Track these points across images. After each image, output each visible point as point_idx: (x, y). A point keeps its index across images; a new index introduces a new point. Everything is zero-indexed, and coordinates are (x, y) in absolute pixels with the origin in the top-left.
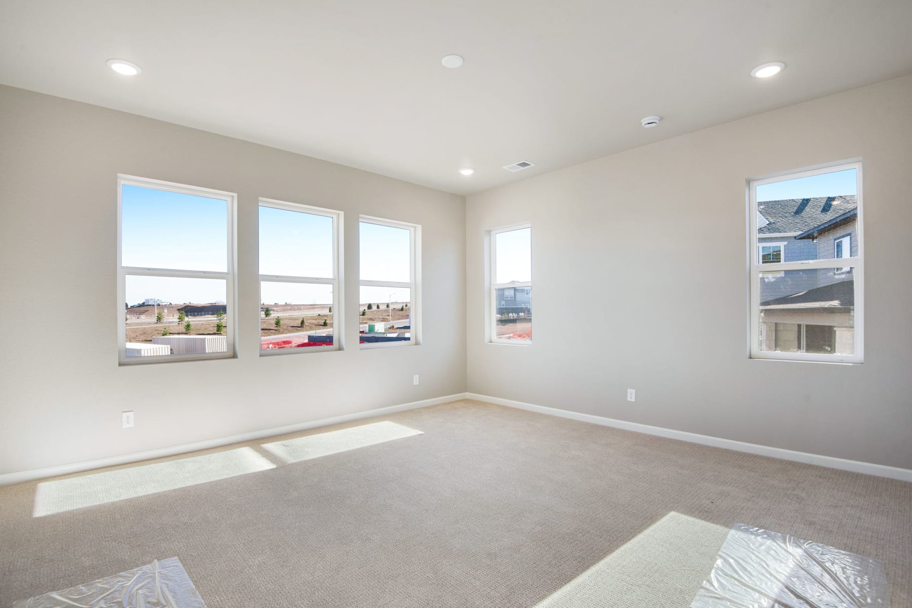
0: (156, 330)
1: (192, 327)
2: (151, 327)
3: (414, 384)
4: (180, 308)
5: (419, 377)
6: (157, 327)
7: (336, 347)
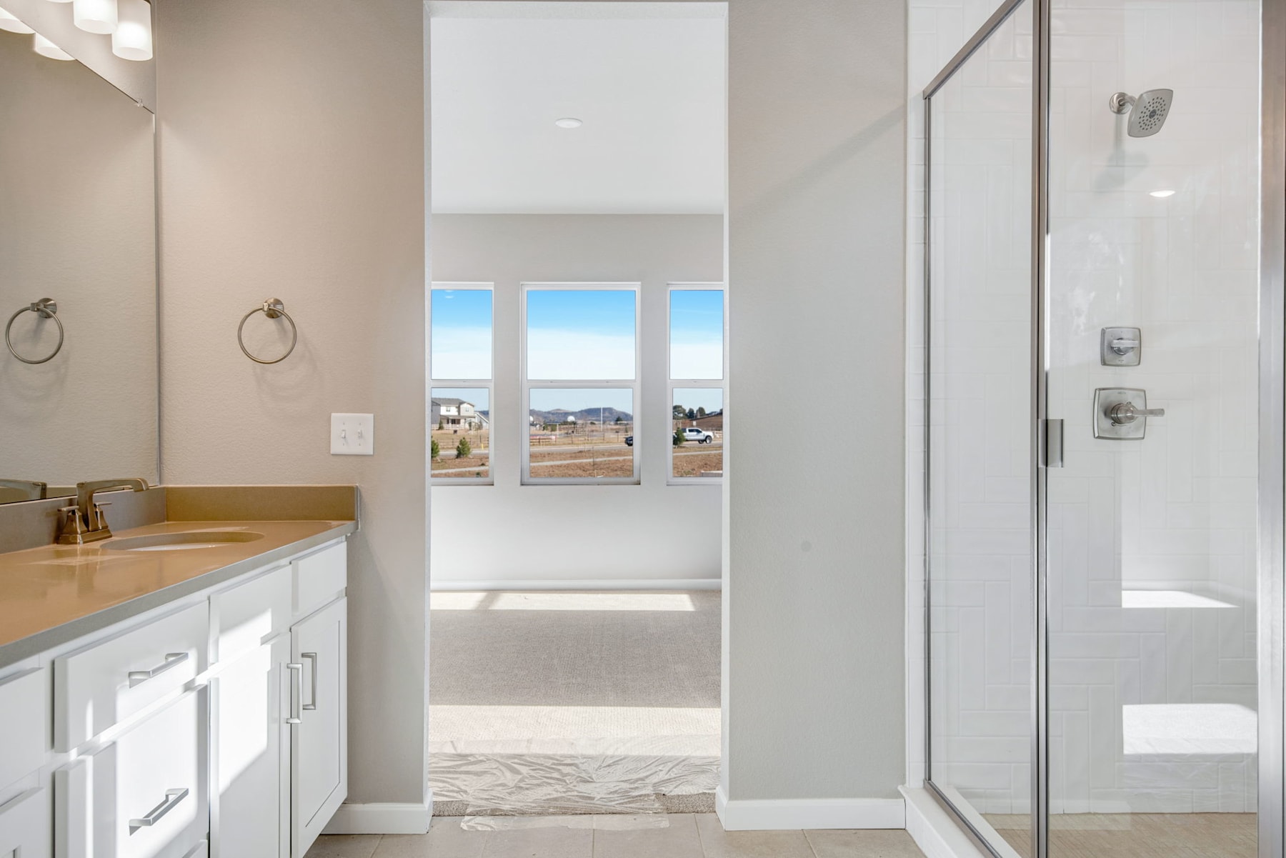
7: (635, 478)
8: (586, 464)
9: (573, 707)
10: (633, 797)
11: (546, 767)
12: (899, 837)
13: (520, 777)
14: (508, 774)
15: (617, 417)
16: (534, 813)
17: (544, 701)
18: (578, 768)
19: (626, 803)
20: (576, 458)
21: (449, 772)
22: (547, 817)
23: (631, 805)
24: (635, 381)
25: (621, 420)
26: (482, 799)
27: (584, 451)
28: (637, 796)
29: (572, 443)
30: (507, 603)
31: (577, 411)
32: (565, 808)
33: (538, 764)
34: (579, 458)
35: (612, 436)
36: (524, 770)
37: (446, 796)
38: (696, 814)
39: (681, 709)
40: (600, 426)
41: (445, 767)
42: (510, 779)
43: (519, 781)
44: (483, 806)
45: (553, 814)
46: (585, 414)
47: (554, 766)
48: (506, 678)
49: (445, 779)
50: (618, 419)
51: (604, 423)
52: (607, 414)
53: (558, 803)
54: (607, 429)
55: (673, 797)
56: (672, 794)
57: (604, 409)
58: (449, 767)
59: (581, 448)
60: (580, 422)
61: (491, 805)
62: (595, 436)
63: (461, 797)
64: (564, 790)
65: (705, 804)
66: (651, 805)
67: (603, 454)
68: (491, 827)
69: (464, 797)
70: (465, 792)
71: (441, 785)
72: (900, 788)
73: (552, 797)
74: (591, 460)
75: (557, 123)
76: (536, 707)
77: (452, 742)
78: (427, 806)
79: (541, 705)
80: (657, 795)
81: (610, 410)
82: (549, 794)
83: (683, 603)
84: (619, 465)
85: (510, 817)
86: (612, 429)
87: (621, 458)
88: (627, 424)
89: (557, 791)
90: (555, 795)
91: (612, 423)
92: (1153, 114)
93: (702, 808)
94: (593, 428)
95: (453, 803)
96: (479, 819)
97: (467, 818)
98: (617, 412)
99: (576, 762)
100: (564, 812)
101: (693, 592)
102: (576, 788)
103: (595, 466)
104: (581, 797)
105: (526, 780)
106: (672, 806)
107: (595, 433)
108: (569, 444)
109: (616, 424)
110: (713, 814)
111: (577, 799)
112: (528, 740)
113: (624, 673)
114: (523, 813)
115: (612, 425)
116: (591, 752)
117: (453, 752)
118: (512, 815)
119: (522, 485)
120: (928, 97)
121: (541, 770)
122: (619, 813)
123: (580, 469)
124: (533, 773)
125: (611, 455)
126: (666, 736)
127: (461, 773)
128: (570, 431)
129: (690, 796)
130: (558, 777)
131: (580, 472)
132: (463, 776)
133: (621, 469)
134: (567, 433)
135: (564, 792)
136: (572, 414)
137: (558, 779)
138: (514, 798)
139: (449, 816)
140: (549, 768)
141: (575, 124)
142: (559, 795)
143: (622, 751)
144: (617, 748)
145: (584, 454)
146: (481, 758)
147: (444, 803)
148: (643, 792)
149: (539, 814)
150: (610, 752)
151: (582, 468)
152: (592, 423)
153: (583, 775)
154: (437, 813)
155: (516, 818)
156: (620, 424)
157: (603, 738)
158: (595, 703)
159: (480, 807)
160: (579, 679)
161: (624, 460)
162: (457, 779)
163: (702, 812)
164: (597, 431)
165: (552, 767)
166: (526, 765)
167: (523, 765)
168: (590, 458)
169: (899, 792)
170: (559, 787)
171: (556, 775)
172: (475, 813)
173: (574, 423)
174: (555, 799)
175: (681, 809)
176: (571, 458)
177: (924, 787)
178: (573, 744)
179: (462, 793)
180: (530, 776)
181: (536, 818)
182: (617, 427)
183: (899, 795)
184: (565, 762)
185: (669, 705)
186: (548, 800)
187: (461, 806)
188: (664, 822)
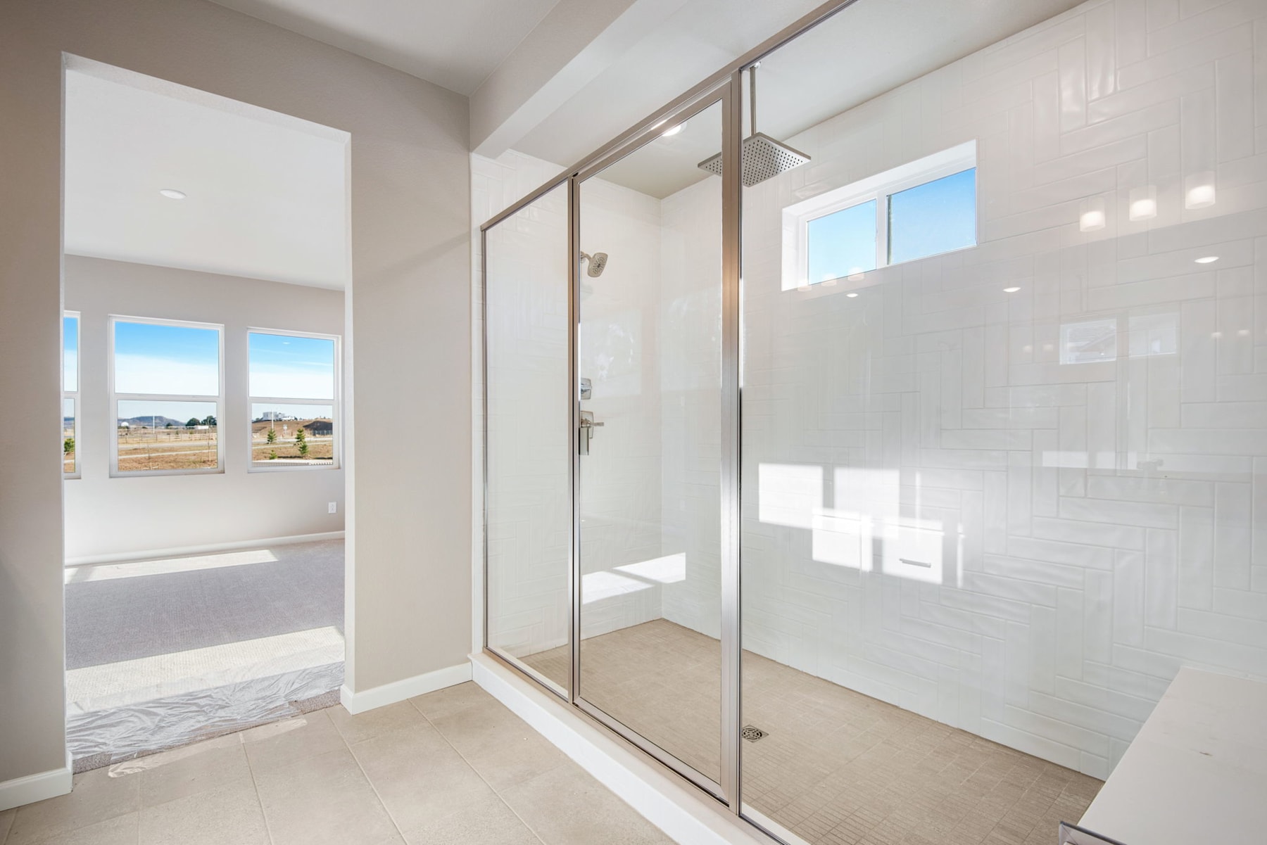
0: (263, 453)
1: (309, 449)
2: (258, 449)
3: (329, 512)
4: (307, 424)
5: (337, 505)
6: (265, 449)
7: (220, 469)
8: (141, 458)
9: (193, 651)
10: (271, 710)
11: (182, 704)
12: (470, 687)
13: (159, 718)
14: (144, 718)
15: (167, 423)
16: (183, 745)
17: (163, 649)
18: (212, 698)
19: (266, 715)
20: (131, 454)
21: (80, 731)
22: (195, 745)
23: (270, 716)
24: (218, 397)
25: (171, 425)
26: (125, 746)
27: (139, 449)
28: (273, 708)
29: (127, 443)
30: (100, 574)
31: (130, 418)
32: (211, 733)
33: (174, 703)
34: (135, 454)
35: (165, 437)
36: (161, 711)
37: (84, 752)
38: (326, 709)
39: (289, 635)
40: (150, 430)
41: (75, 727)
42: (149, 722)
43: (159, 722)
44: (128, 752)
45: (201, 741)
46: (138, 421)
47: (189, 702)
48: (118, 637)
49: (78, 738)
50: (168, 425)
51: (156, 427)
52: (158, 421)
53: (203, 731)
54: (159, 432)
55: (304, 701)
56: (303, 699)
57: (156, 417)
58: (79, 726)
59: (136, 446)
60: (132, 427)
61: (136, 749)
62: (148, 437)
63: (101, 750)
64: (206, 719)
65: (333, 698)
66: (287, 711)
67: (156, 450)
68: (141, 768)
69: (105, 748)
70: (104, 744)
71: (76, 744)
72: (469, 656)
73: (196, 727)
74: (147, 455)
75: (162, 192)
76: (157, 657)
77: (76, 703)
78: (69, 767)
79: (161, 654)
80: (290, 703)
81: (161, 418)
82: (193, 726)
83: (266, 557)
84: (172, 459)
85: (158, 755)
86: (163, 432)
87: (174, 453)
88: (177, 428)
89: (199, 722)
90: (199, 725)
91: (163, 427)
92: (599, 266)
93: (330, 703)
94: (146, 431)
95: (94, 757)
96: (126, 764)
97: (112, 767)
98: (167, 419)
99: (208, 694)
100: (210, 736)
101: (272, 547)
102: (217, 715)
103: (151, 460)
104: (223, 721)
105: (165, 719)
106: (302, 708)
107: (147, 435)
108: (124, 443)
109: (167, 428)
110: (339, 706)
111: (219, 724)
112: (157, 686)
113: (232, 615)
114: (170, 748)
115: (163, 429)
116: (221, 684)
117: (80, 712)
118: (160, 752)
119: (111, 477)
120: (484, 231)
121: (177, 707)
122: (262, 725)
123: (136, 462)
124: (170, 712)
125: (164, 451)
126: (282, 657)
127: (94, 728)
128: (124, 434)
129: (318, 697)
130: (197, 709)
131: (135, 464)
132: (98, 731)
133: (175, 461)
134: (121, 435)
135: (206, 721)
136: (124, 420)
137: (197, 711)
138: (157, 737)
139: (92, 769)
140: (186, 704)
141: (180, 196)
142: (202, 724)
143: (248, 677)
144: (244, 675)
145: (138, 451)
146: (112, 711)
147: (83, 759)
148: (278, 704)
149: (187, 744)
150: (238, 680)
151: (139, 461)
152: (144, 428)
153: (220, 703)
154: (78, 770)
155: (164, 753)
156: (171, 428)
157: (229, 669)
158: (212, 643)
159: (124, 753)
160: (192, 627)
161: (177, 455)
162: (92, 734)
163: (330, 706)
164: (149, 433)
165: (190, 702)
166: (161, 707)
167: (158, 707)
168: (145, 453)
169: (468, 658)
170: (201, 718)
171: (194, 708)
172: (121, 760)
173: (127, 428)
174: (200, 729)
175: (313, 708)
176: (127, 454)
177: (484, 652)
178: (202, 680)
179: (101, 746)
180: (169, 715)
181: (187, 748)
182: (168, 430)
183: (469, 660)
184: (199, 696)
185: (278, 634)
186: (192, 731)
187: (103, 757)
188: (301, 722)
